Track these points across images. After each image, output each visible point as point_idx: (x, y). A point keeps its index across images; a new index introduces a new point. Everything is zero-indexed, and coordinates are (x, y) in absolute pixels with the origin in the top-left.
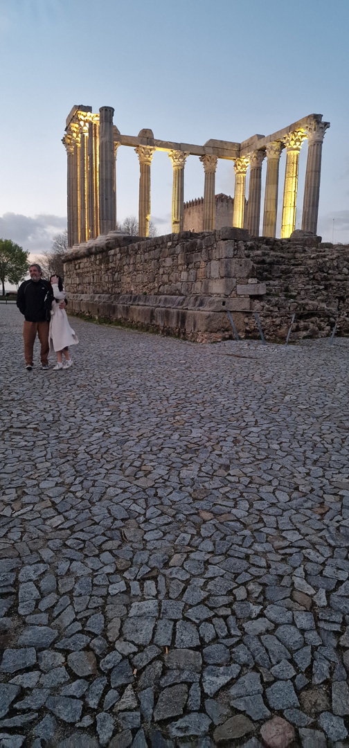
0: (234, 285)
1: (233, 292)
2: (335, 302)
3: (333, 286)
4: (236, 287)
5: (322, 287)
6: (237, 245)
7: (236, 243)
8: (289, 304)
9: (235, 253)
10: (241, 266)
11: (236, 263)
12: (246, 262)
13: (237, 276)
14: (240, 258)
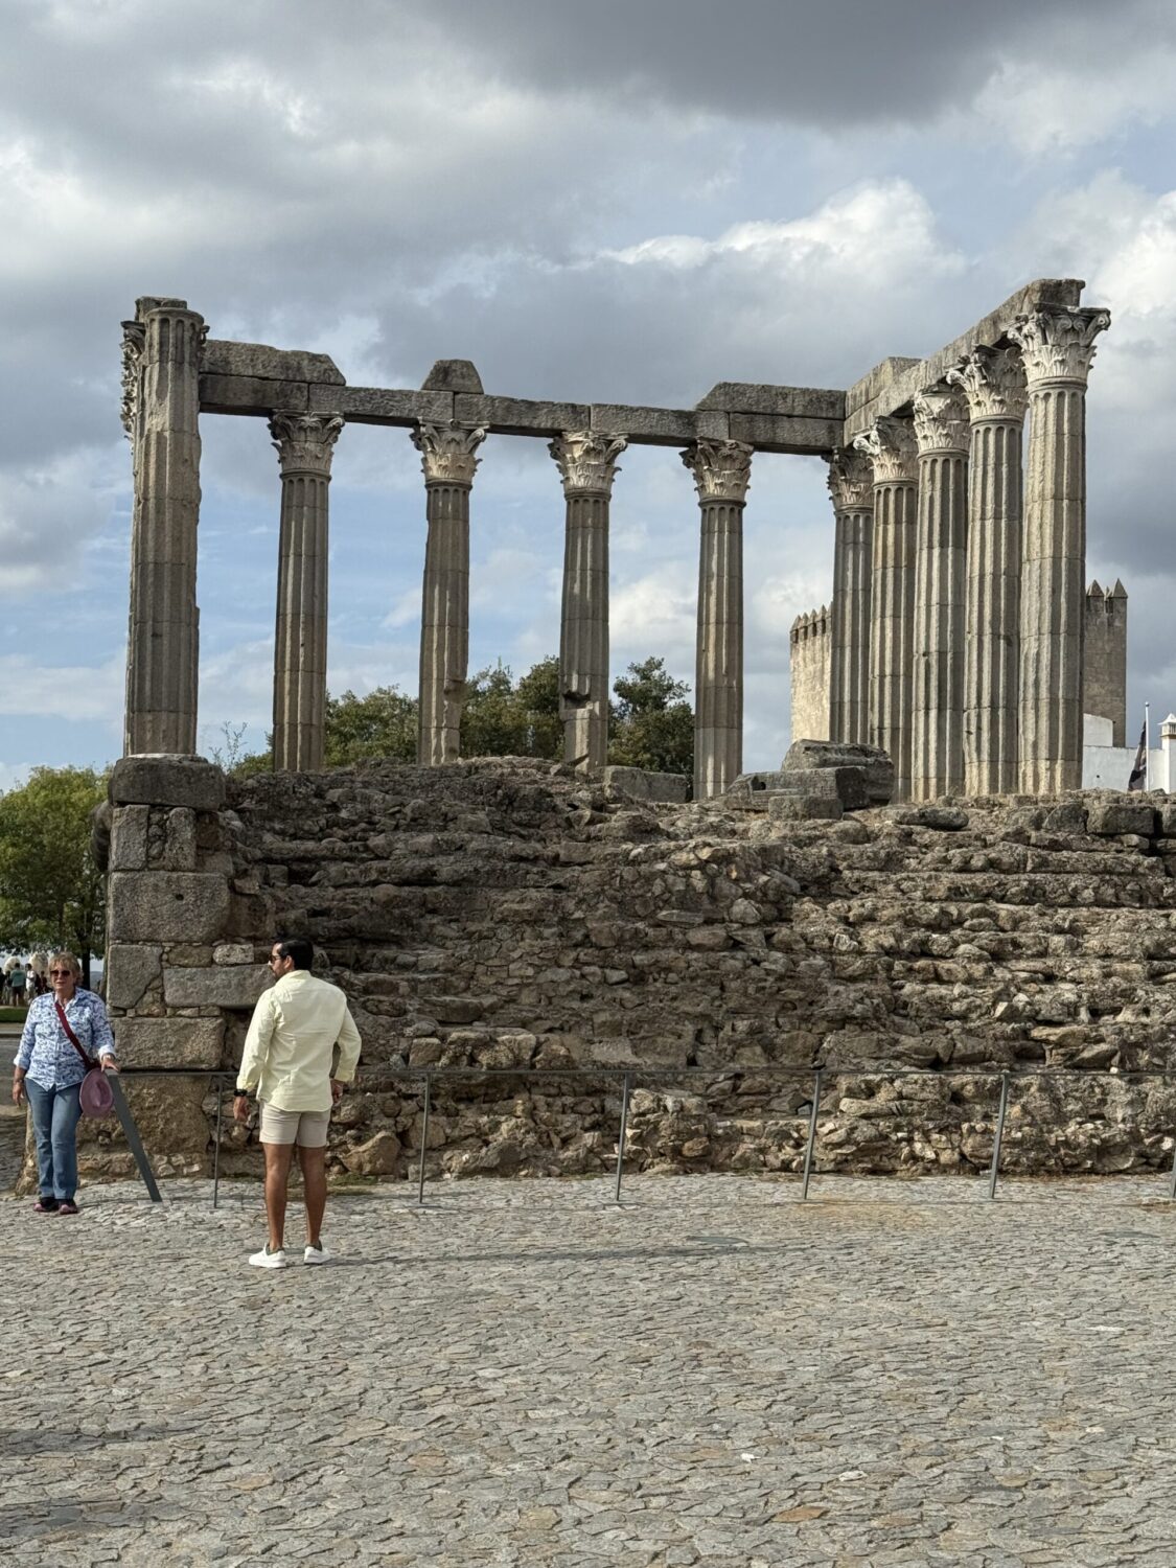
0: (153, 967)
1: (148, 998)
2: (680, 1037)
3: (668, 970)
4: (160, 976)
5: (616, 976)
6: (161, 824)
7: (156, 817)
8: (404, 1044)
9: (154, 852)
10: (180, 897)
11: (156, 888)
12: (200, 882)
13: (162, 937)
14: (174, 870)
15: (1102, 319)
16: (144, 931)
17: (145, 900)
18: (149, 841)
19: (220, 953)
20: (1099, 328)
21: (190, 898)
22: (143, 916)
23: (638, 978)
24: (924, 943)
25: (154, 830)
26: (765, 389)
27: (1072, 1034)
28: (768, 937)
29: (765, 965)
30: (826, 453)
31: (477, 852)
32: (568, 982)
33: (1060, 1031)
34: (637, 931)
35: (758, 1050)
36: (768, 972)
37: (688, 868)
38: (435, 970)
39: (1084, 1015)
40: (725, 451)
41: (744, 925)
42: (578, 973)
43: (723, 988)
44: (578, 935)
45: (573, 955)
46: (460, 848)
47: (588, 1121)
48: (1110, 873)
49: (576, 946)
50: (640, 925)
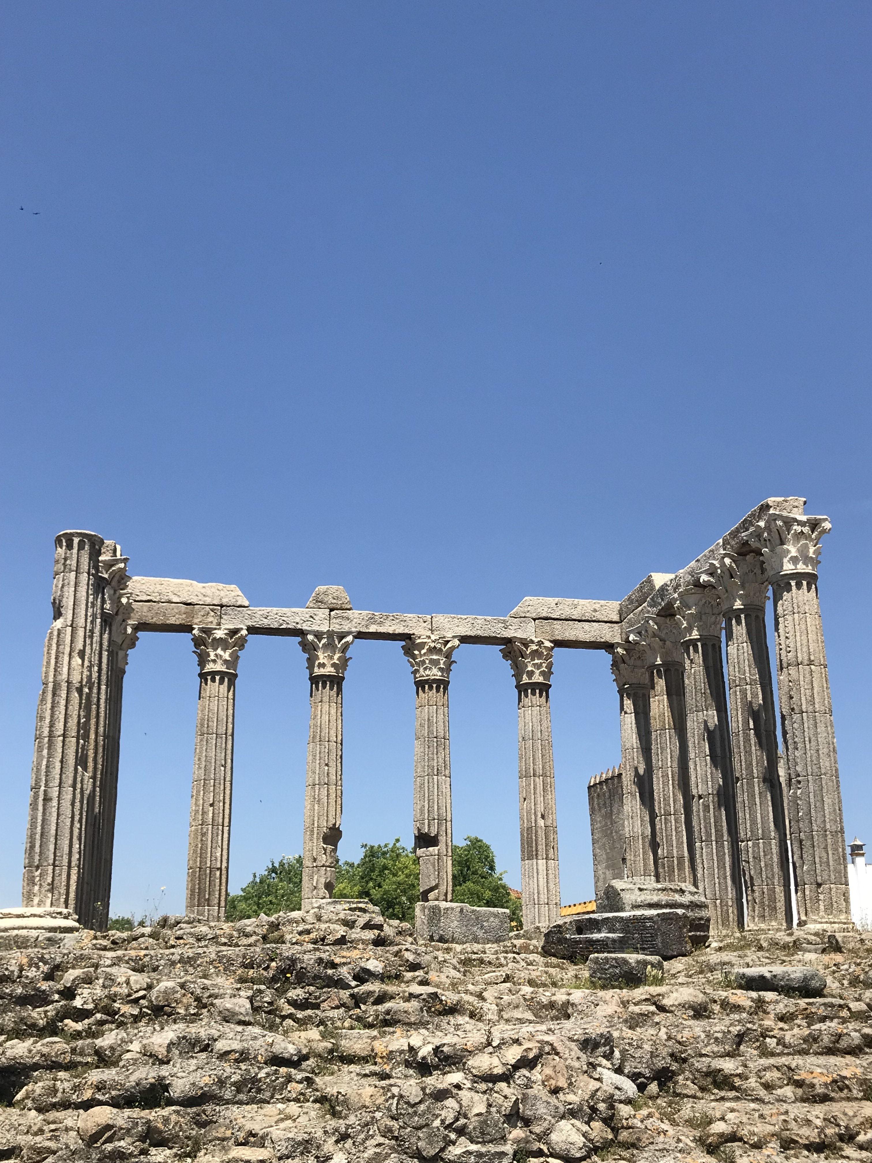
40: (534, 647)
46: (205, 1048)
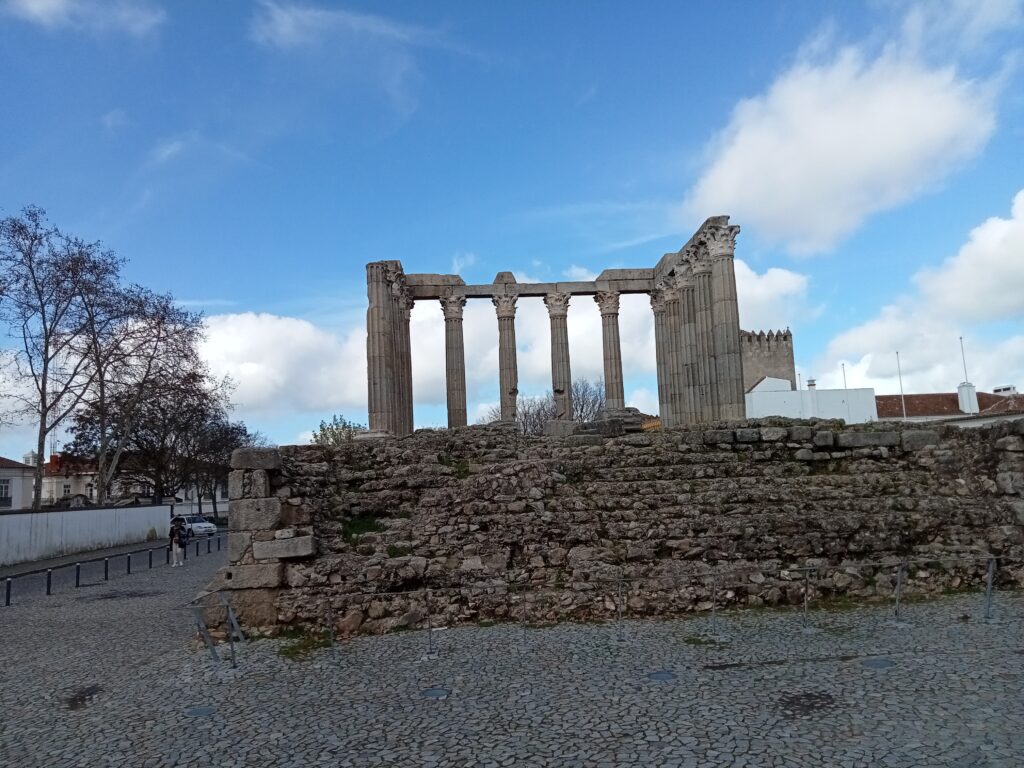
0: (248, 542)
1: (246, 556)
2: (504, 554)
3: (498, 523)
4: (251, 546)
5: (474, 527)
6: (249, 478)
7: (247, 475)
8: (364, 569)
9: (246, 491)
10: (259, 510)
11: (248, 507)
12: (267, 503)
13: (251, 528)
14: (256, 498)
15: (736, 229)
16: (243, 527)
17: (243, 512)
18: (244, 486)
19: (278, 533)
20: (736, 233)
21: (263, 510)
22: (243, 520)
23: (484, 527)
24: (618, 503)
25: (246, 480)
26: (623, 270)
27: (684, 543)
28: (546, 504)
29: (543, 518)
30: (647, 292)
31: (426, 473)
32: (452, 532)
33: (678, 542)
34: (485, 506)
35: (540, 558)
36: (544, 521)
37: (509, 475)
38: (397, 529)
39: (691, 534)
40: (609, 295)
41: (536, 500)
42: (456, 527)
43: (523, 530)
44: (458, 510)
45: (455, 519)
46: (420, 471)
47: (454, 599)
48: (712, 462)
49: (456, 515)
50: (486, 503)
